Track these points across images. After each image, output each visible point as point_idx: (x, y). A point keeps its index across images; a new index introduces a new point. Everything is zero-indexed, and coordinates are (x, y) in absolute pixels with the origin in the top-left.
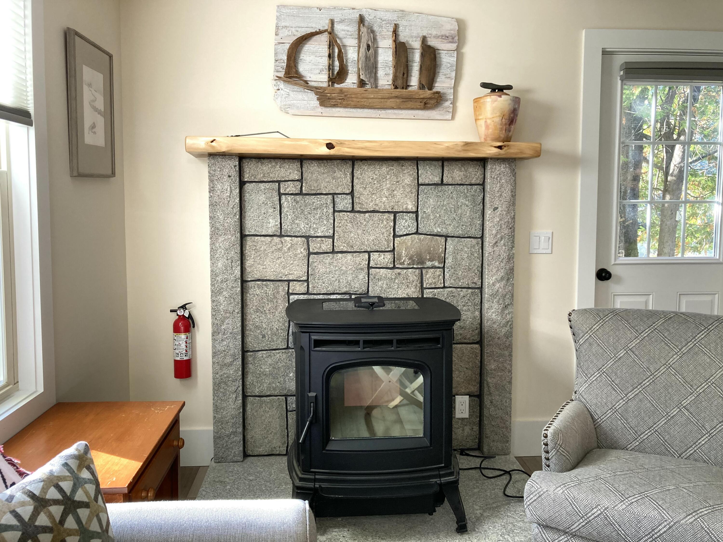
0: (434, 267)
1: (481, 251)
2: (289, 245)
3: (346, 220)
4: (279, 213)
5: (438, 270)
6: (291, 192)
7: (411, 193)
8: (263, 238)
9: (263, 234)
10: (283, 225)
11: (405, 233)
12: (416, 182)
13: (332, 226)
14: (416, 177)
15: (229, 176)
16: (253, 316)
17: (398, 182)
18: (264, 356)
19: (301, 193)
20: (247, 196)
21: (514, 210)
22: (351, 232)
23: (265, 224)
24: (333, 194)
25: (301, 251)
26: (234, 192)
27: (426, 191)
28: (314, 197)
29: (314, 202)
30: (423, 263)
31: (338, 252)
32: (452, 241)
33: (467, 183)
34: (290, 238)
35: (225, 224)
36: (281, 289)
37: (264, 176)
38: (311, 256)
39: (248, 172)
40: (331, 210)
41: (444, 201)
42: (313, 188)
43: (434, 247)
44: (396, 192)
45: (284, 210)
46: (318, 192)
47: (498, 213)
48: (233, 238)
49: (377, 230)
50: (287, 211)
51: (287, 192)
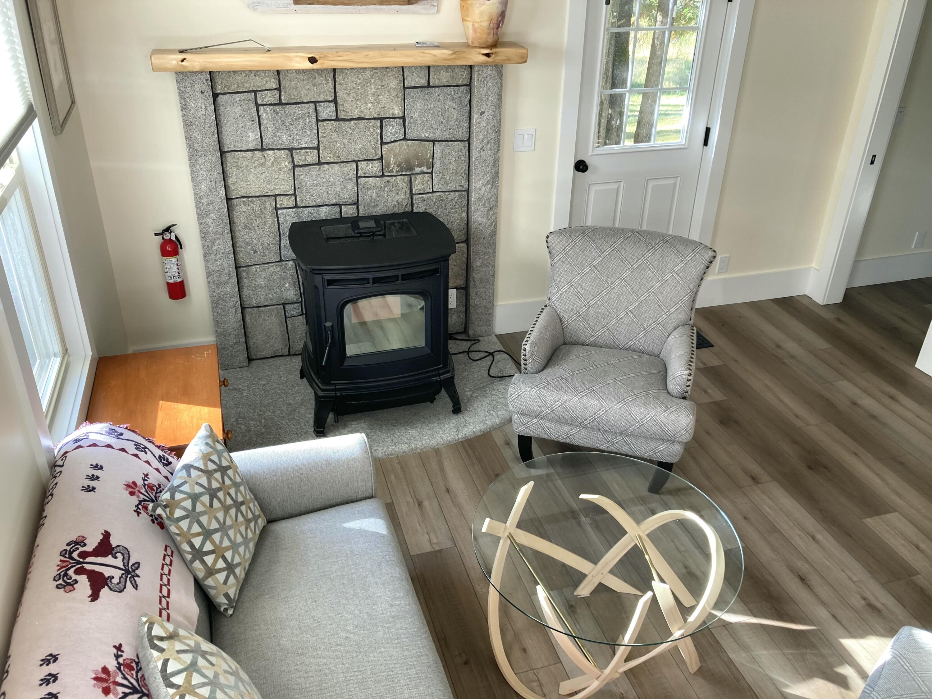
0: (423, 173)
1: (467, 154)
2: (273, 159)
3: (331, 129)
4: (258, 126)
5: (427, 175)
6: (270, 102)
7: (398, 97)
8: (243, 154)
9: (243, 149)
10: (264, 138)
11: (392, 140)
12: (402, 85)
13: (316, 137)
14: (402, 80)
15: (202, 92)
16: (242, 233)
17: (383, 86)
18: (258, 270)
19: (280, 103)
20: (221, 110)
21: (500, 114)
22: (336, 142)
23: (244, 139)
24: (315, 103)
25: (286, 164)
26: (209, 109)
27: (412, 94)
28: (294, 106)
29: (295, 112)
30: (411, 169)
31: (324, 163)
32: (440, 145)
33: (453, 84)
34: (273, 151)
35: (204, 145)
36: (268, 204)
37: (238, 87)
38: (297, 169)
39: (220, 82)
40: (314, 120)
41: (430, 104)
42: (293, 97)
43: (422, 153)
44: (381, 97)
45: (264, 122)
46: (298, 101)
47: (485, 118)
48: (214, 159)
49: (364, 138)
50: (267, 123)
51: (264, 103)
